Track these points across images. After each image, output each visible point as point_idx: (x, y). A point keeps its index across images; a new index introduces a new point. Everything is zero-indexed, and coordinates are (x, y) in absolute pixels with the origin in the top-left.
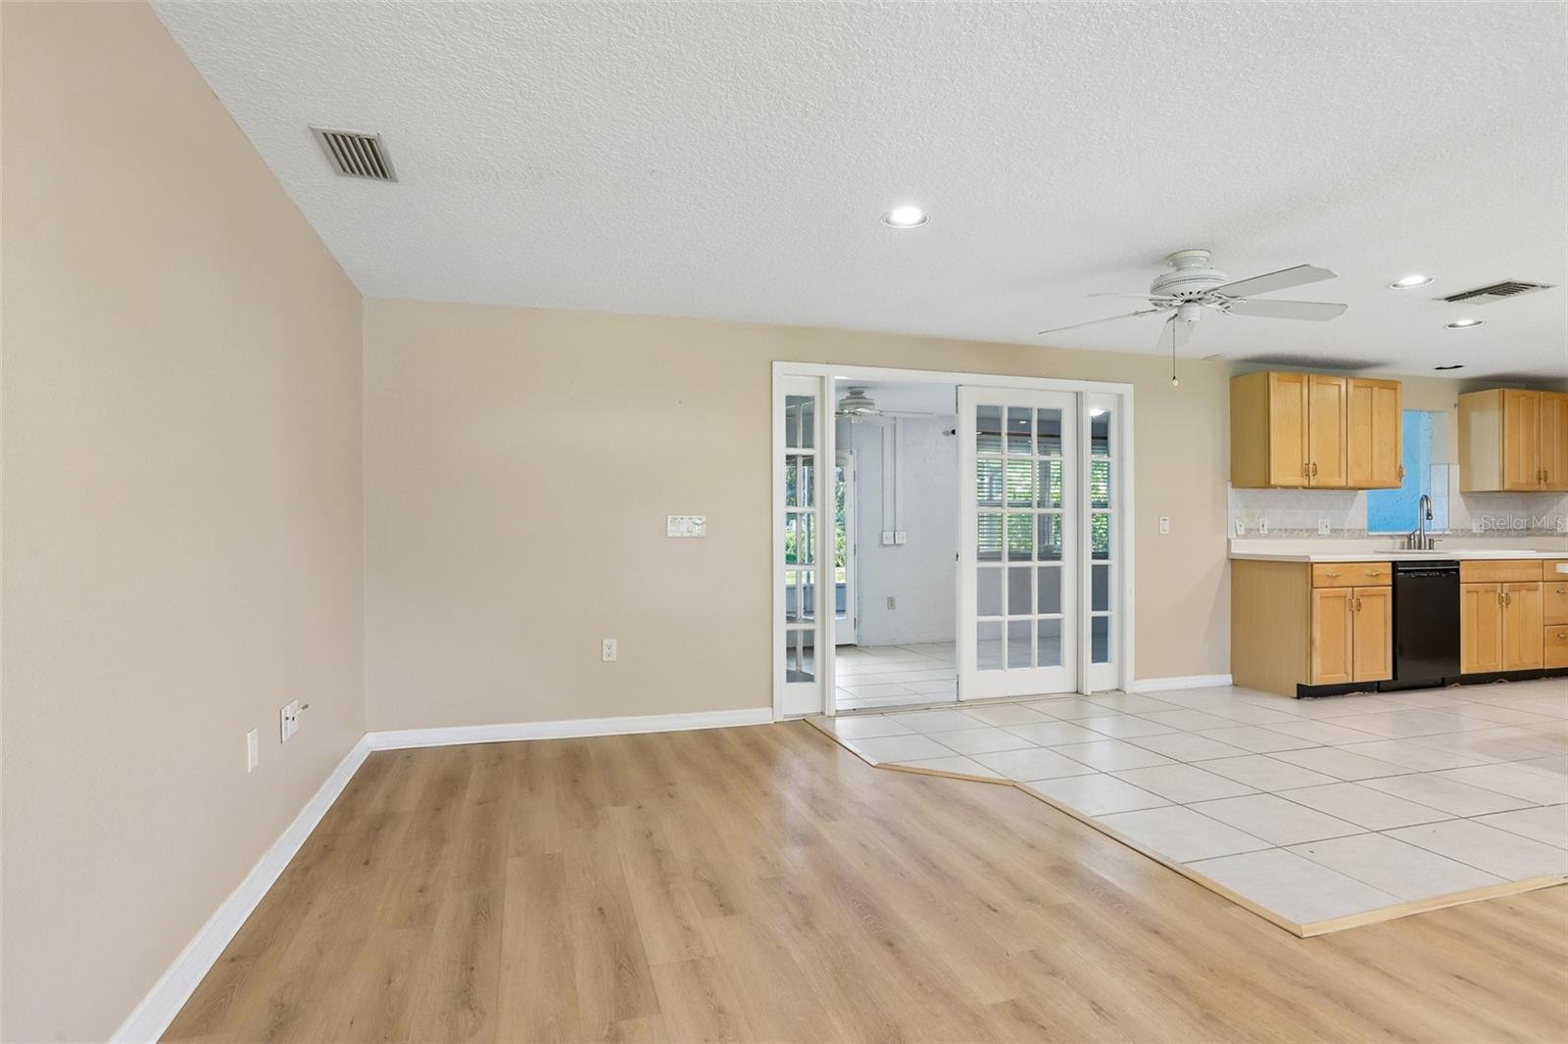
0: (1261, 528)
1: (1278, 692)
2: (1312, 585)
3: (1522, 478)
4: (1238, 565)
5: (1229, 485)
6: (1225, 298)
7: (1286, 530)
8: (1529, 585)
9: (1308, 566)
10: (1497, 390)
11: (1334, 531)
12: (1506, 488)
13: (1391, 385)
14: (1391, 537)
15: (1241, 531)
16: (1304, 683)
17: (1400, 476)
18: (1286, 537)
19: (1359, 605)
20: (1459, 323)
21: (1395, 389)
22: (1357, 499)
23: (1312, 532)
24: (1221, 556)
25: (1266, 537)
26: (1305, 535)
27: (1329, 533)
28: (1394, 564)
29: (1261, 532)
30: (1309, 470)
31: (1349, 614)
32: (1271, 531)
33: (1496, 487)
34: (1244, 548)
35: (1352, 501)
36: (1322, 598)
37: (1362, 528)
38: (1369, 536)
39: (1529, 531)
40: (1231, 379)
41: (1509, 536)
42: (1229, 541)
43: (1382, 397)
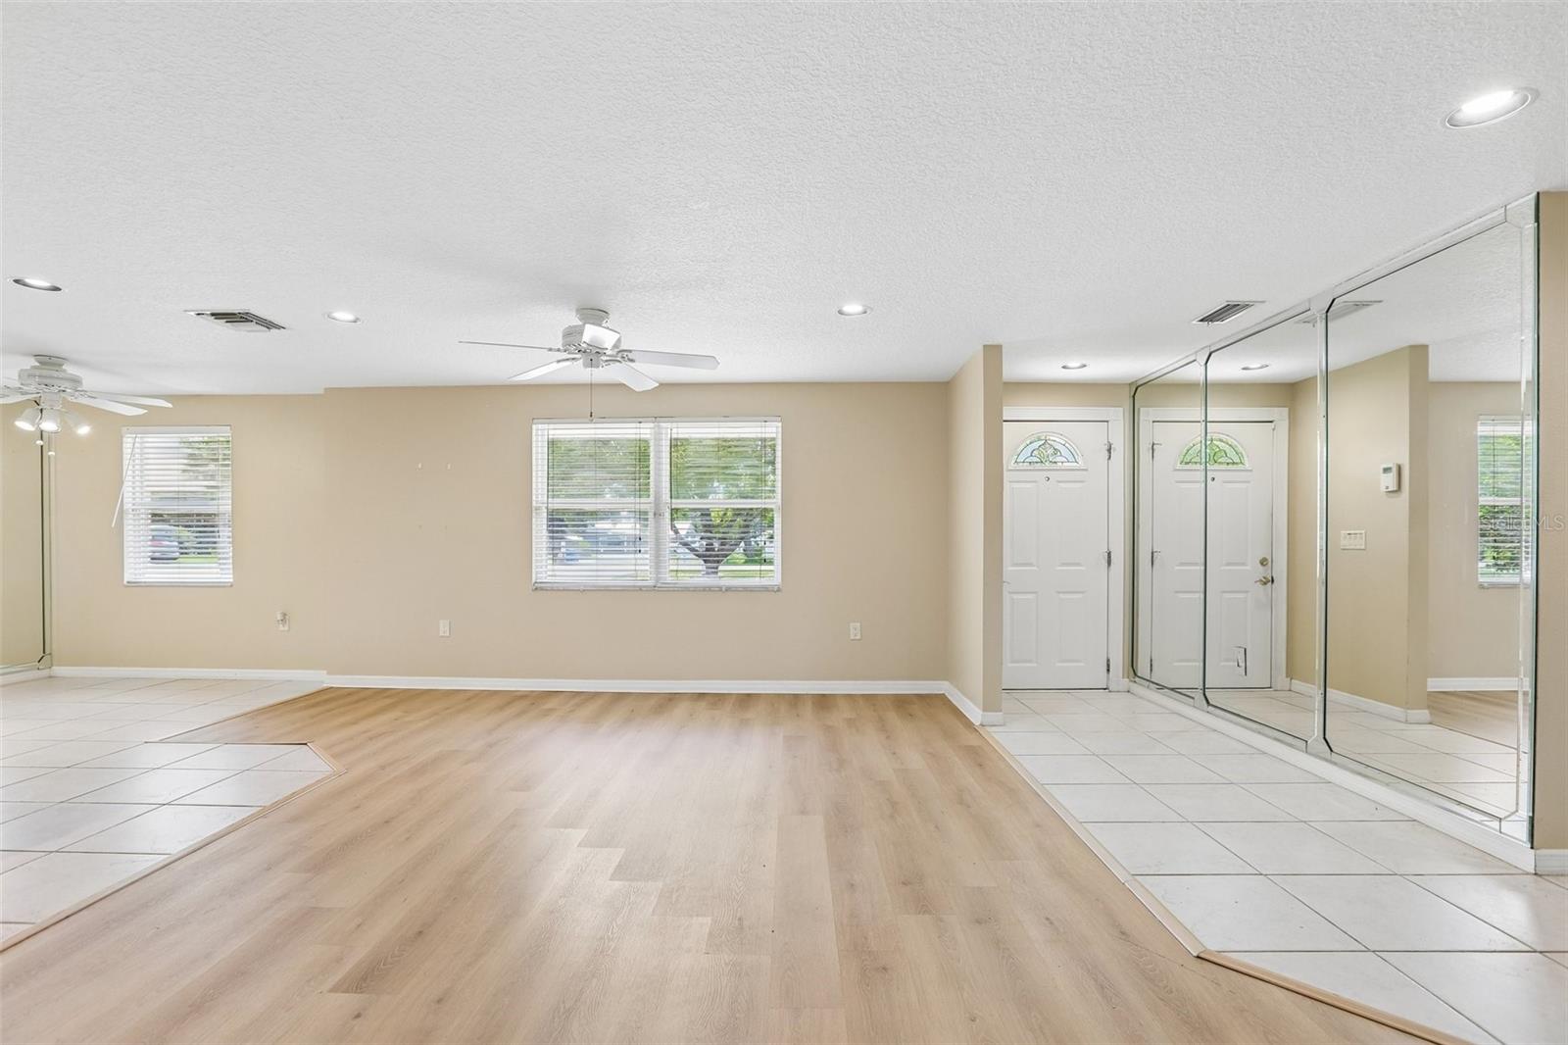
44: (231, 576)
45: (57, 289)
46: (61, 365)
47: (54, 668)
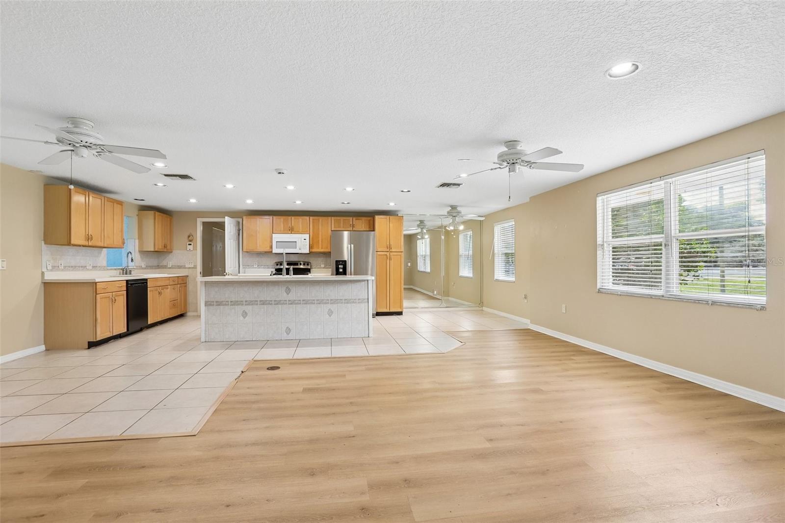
0: (60, 266)
1: (77, 348)
2: (96, 292)
3: (159, 247)
4: (48, 285)
5: (43, 243)
6: (102, 150)
7: (72, 267)
8: (165, 287)
9: (94, 284)
10: (153, 212)
11: (93, 267)
12: (156, 250)
13: (120, 203)
14: (115, 269)
15: (49, 267)
16: (92, 341)
17: (124, 243)
18: (72, 270)
19: (115, 300)
20: (158, 184)
21: (122, 205)
22: (102, 252)
23: (84, 268)
24: (38, 281)
25: (62, 270)
26: (81, 269)
27: (91, 268)
28: (127, 281)
29: (60, 268)
30: (89, 238)
31: (111, 304)
32: (65, 267)
33: (152, 249)
34: (51, 276)
35: (101, 253)
36: (101, 298)
37: (105, 265)
38: (107, 269)
39: (158, 267)
40: (44, 185)
41: (152, 269)
42: (43, 273)
43: (118, 208)
44: (514, 278)
45: (409, 191)
46: (456, 208)
47: (484, 308)
